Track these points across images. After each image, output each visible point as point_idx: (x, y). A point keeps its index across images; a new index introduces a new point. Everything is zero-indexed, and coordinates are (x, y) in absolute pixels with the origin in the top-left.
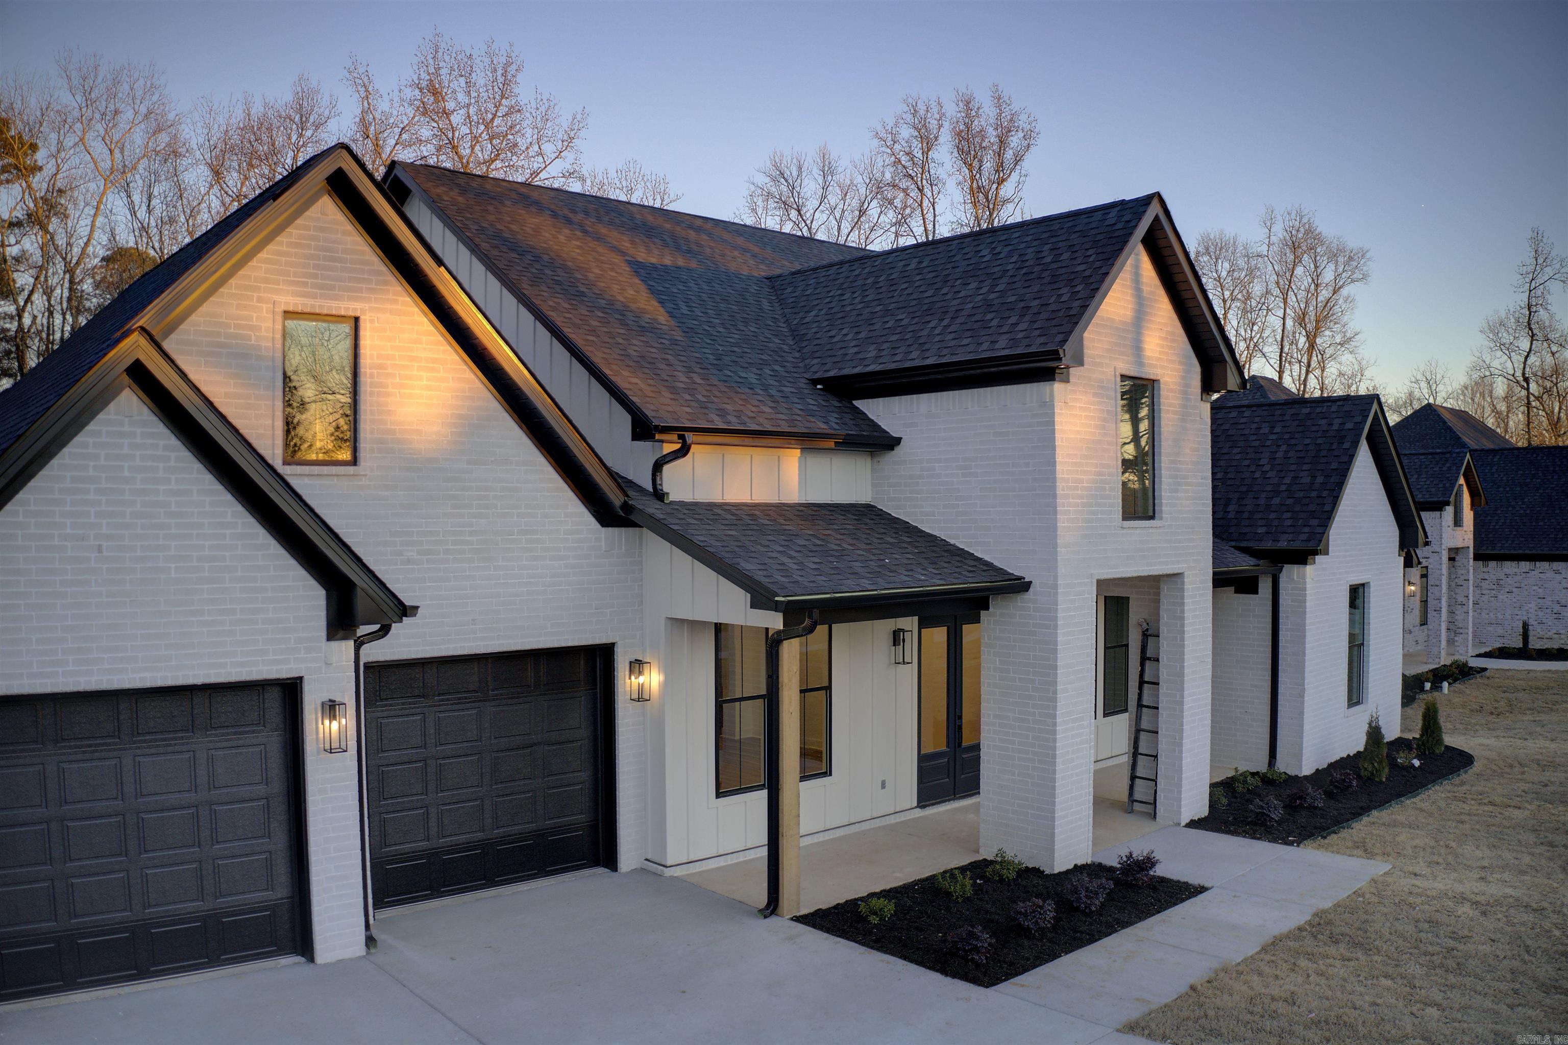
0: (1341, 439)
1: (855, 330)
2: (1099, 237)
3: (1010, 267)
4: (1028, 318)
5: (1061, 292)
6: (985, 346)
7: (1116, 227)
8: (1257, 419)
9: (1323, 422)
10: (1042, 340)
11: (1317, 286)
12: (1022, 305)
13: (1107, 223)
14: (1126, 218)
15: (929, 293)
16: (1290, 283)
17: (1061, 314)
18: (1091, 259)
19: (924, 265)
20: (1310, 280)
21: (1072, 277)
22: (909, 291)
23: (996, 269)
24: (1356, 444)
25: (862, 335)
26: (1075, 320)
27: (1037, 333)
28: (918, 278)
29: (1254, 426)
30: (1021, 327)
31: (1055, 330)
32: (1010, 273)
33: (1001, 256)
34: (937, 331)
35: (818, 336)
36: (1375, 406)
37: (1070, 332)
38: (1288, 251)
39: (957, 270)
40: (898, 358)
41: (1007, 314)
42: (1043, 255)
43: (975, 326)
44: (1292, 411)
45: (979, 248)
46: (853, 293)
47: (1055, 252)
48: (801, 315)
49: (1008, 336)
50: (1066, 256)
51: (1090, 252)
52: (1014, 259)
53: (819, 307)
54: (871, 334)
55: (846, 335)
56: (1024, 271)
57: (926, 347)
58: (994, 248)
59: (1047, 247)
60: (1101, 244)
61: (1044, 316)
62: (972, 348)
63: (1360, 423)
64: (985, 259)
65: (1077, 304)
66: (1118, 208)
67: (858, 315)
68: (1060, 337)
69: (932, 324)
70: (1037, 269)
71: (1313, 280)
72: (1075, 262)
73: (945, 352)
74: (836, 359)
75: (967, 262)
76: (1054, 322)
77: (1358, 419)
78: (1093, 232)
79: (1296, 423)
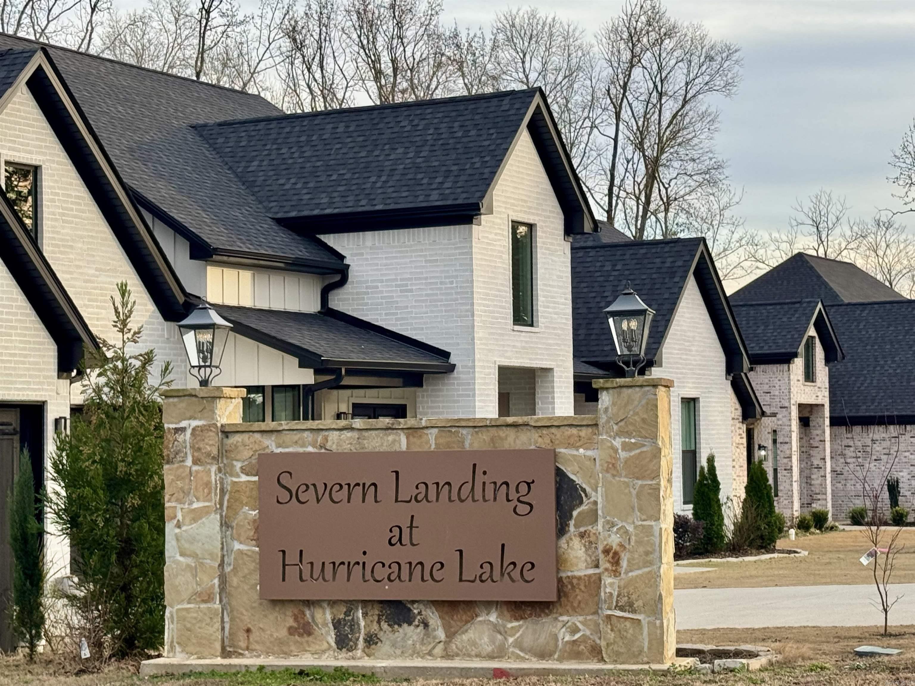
0: (673, 275)
1: (303, 180)
2: (497, 120)
3: (429, 137)
4: (451, 179)
5: (474, 160)
6: (421, 198)
7: (510, 113)
8: (601, 259)
9: (658, 260)
10: (465, 195)
11: (661, 95)
12: (444, 168)
13: (502, 109)
14: (516, 106)
15: (363, 154)
16: (625, 91)
17: (476, 177)
18: (494, 137)
19: (351, 129)
20: (651, 86)
21: (481, 149)
22: (344, 150)
23: (418, 139)
24: (684, 278)
25: (311, 185)
26: (487, 182)
27: (459, 190)
28: (349, 140)
29: (599, 264)
30: (446, 185)
31: (474, 189)
32: (429, 143)
33: (420, 128)
34: (379, 185)
35: (268, 182)
36: (701, 247)
37: (486, 191)
38: (622, 46)
39: (383, 136)
40: (350, 204)
41: (434, 175)
42: (455, 130)
43: (410, 183)
44: (631, 252)
45: (399, 119)
46: (290, 148)
47: (464, 128)
48: (243, 164)
49: (437, 191)
50: (473, 133)
51: (491, 131)
52: (431, 132)
53: (258, 158)
54: (319, 184)
55: (295, 184)
56: (441, 142)
57: (372, 197)
58: (412, 120)
59: (456, 124)
60: (499, 125)
61: (463, 178)
62: (410, 199)
63: (689, 261)
64: (406, 129)
65: (487, 171)
66: (510, 97)
67: (301, 168)
68: (478, 194)
69: (373, 179)
70: (451, 141)
71: (656, 86)
72: (481, 139)
73: (388, 201)
74: (293, 203)
75: (390, 131)
76: (471, 183)
77: (687, 258)
78: (491, 115)
79: (635, 261)
